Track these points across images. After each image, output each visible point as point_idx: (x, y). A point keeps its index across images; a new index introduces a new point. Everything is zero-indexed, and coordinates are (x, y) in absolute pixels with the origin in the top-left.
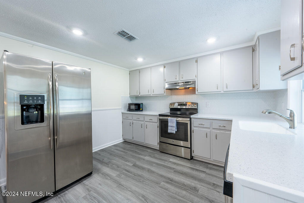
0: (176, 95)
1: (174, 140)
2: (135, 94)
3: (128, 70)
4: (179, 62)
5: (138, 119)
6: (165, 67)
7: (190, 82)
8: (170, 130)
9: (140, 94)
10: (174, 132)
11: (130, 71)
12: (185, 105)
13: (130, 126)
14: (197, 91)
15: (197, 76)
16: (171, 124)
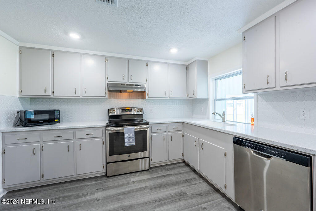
0: (118, 99)
1: (129, 155)
4: (128, 60)
5: (58, 139)
6: (106, 60)
7: (141, 85)
8: (128, 142)
10: (134, 144)
11: (21, 47)
12: (130, 110)
13: (34, 154)
14: (148, 95)
15: (147, 80)
16: (128, 135)
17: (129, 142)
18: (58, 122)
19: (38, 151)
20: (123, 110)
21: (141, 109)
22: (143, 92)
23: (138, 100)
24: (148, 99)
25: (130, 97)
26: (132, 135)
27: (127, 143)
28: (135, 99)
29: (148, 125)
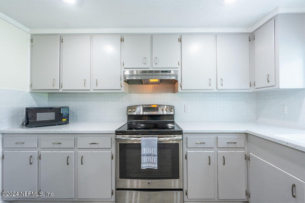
1: (149, 181)
2: (48, 86)
3: (28, 30)
4: (152, 36)
5: (58, 146)
6: (122, 40)
7: (170, 72)
8: (146, 163)
9: (61, 86)
10: (155, 166)
11: (32, 35)
13: (31, 164)
14: (181, 87)
15: (180, 64)
16: (147, 150)
17: (148, 163)
18: (67, 123)
19: (35, 160)
20: (147, 108)
21: (171, 108)
22: (174, 82)
23: (166, 94)
24: (181, 93)
25: (155, 91)
26: (154, 151)
27: (144, 163)
28: (162, 92)
29: (181, 134)
